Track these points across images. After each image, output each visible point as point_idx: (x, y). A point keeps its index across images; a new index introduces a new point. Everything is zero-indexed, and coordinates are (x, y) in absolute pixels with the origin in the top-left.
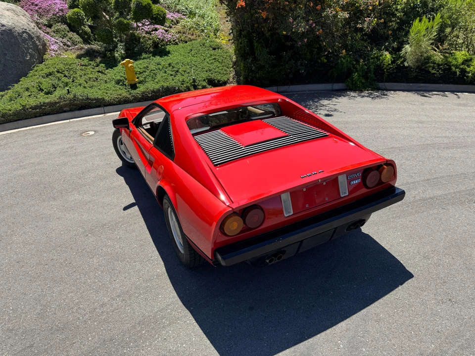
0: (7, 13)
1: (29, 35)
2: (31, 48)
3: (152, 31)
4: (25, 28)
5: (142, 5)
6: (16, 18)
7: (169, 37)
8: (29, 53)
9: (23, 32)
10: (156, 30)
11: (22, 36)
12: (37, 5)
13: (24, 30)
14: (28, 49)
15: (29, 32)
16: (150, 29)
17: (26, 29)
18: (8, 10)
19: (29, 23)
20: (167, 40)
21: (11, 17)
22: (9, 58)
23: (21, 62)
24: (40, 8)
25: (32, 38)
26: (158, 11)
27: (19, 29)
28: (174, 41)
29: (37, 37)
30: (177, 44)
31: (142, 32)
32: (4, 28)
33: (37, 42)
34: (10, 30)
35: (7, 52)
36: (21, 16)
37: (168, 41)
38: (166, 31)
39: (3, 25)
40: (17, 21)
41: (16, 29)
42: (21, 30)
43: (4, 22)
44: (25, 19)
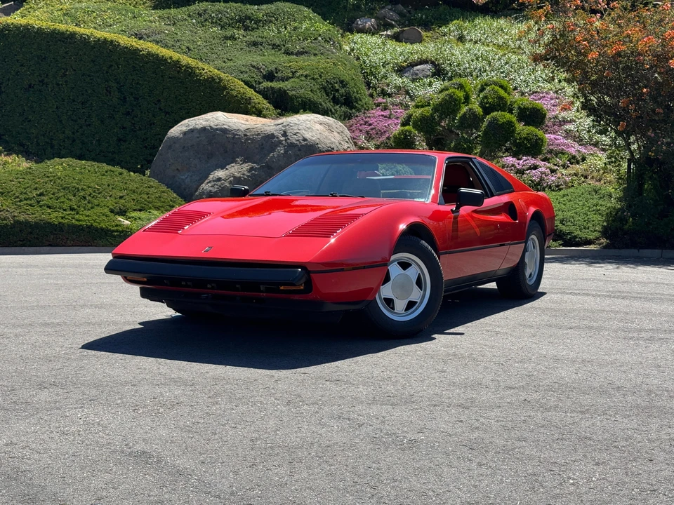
0: (319, 127)
3: (527, 170)
4: (332, 147)
5: (497, 124)
6: (326, 133)
7: (552, 179)
10: (535, 167)
12: (370, 125)
13: (329, 148)
16: (525, 168)
17: (333, 149)
18: (321, 124)
19: (342, 143)
20: (545, 185)
21: (320, 131)
24: (372, 129)
26: (528, 134)
27: (323, 147)
28: (557, 186)
30: (560, 190)
31: (512, 170)
32: (304, 143)
34: (311, 146)
36: (336, 134)
37: (547, 185)
38: (553, 171)
39: (305, 140)
40: (326, 137)
41: (319, 146)
42: (326, 148)
43: (308, 135)
44: (338, 137)
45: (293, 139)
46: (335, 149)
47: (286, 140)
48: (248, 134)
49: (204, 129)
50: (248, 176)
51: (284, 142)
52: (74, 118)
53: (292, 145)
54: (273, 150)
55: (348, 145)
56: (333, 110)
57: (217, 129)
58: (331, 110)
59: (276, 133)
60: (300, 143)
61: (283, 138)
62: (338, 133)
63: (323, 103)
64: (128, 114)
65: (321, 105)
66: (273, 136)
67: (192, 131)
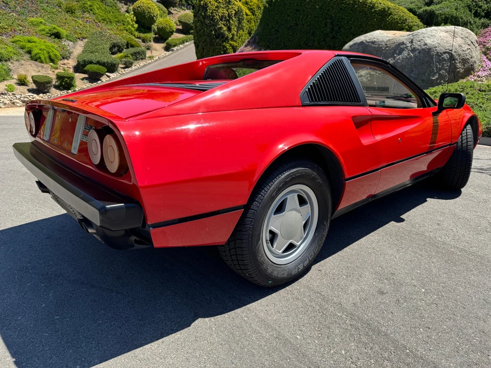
1: (452, 56)
2: (446, 70)
6: (449, 39)
8: (440, 74)
9: (445, 53)
11: (440, 56)
13: (448, 50)
14: (440, 69)
15: (453, 53)
17: (451, 50)
18: (447, 32)
19: (463, 46)
21: (443, 38)
22: (413, 75)
23: (423, 81)
25: (454, 60)
27: (440, 49)
29: (463, 60)
32: (424, 47)
33: (458, 64)
34: (430, 49)
35: (415, 70)
36: (459, 39)
39: (426, 44)
40: (447, 42)
41: (437, 49)
42: (444, 50)
43: (429, 41)
44: (459, 40)
45: (416, 45)
46: (453, 51)
47: (411, 46)
48: (388, 44)
49: (362, 43)
50: (379, 74)
51: (409, 48)
52: (307, 42)
53: (414, 50)
54: (400, 53)
55: (469, 47)
56: (472, 22)
57: (369, 42)
58: (470, 23)
59: (405, 42)
60: (421, 47)
61: (410, 45)
62: (462, 38)
63: (464, 17)
64: (334, 37)
65: (462, 19)
66: (403, 43)
67: (355, 44)
